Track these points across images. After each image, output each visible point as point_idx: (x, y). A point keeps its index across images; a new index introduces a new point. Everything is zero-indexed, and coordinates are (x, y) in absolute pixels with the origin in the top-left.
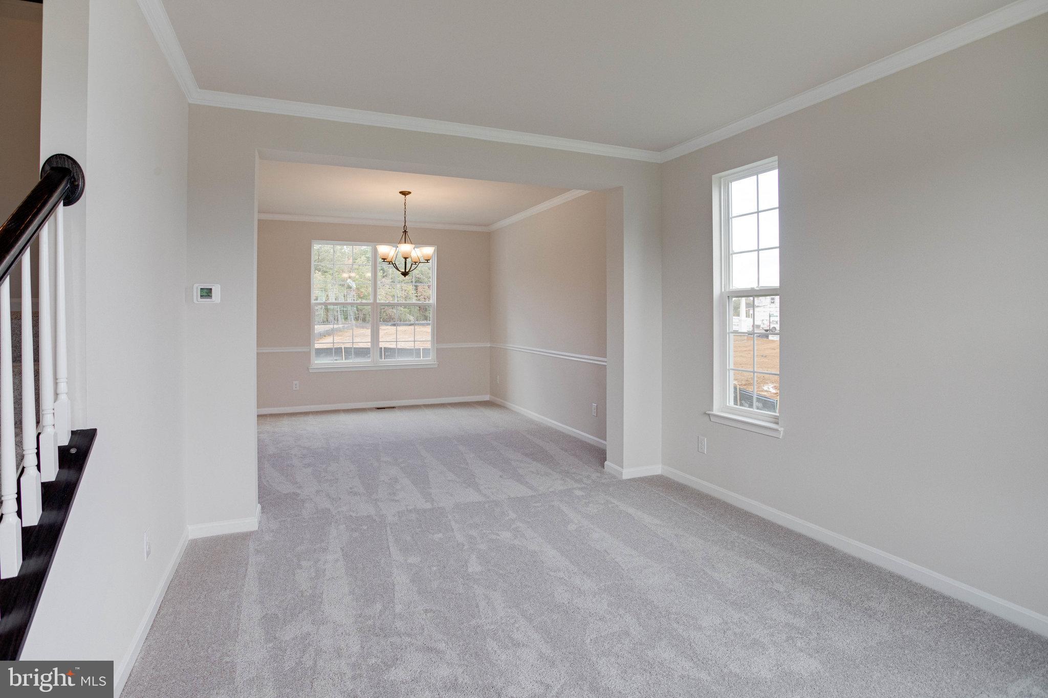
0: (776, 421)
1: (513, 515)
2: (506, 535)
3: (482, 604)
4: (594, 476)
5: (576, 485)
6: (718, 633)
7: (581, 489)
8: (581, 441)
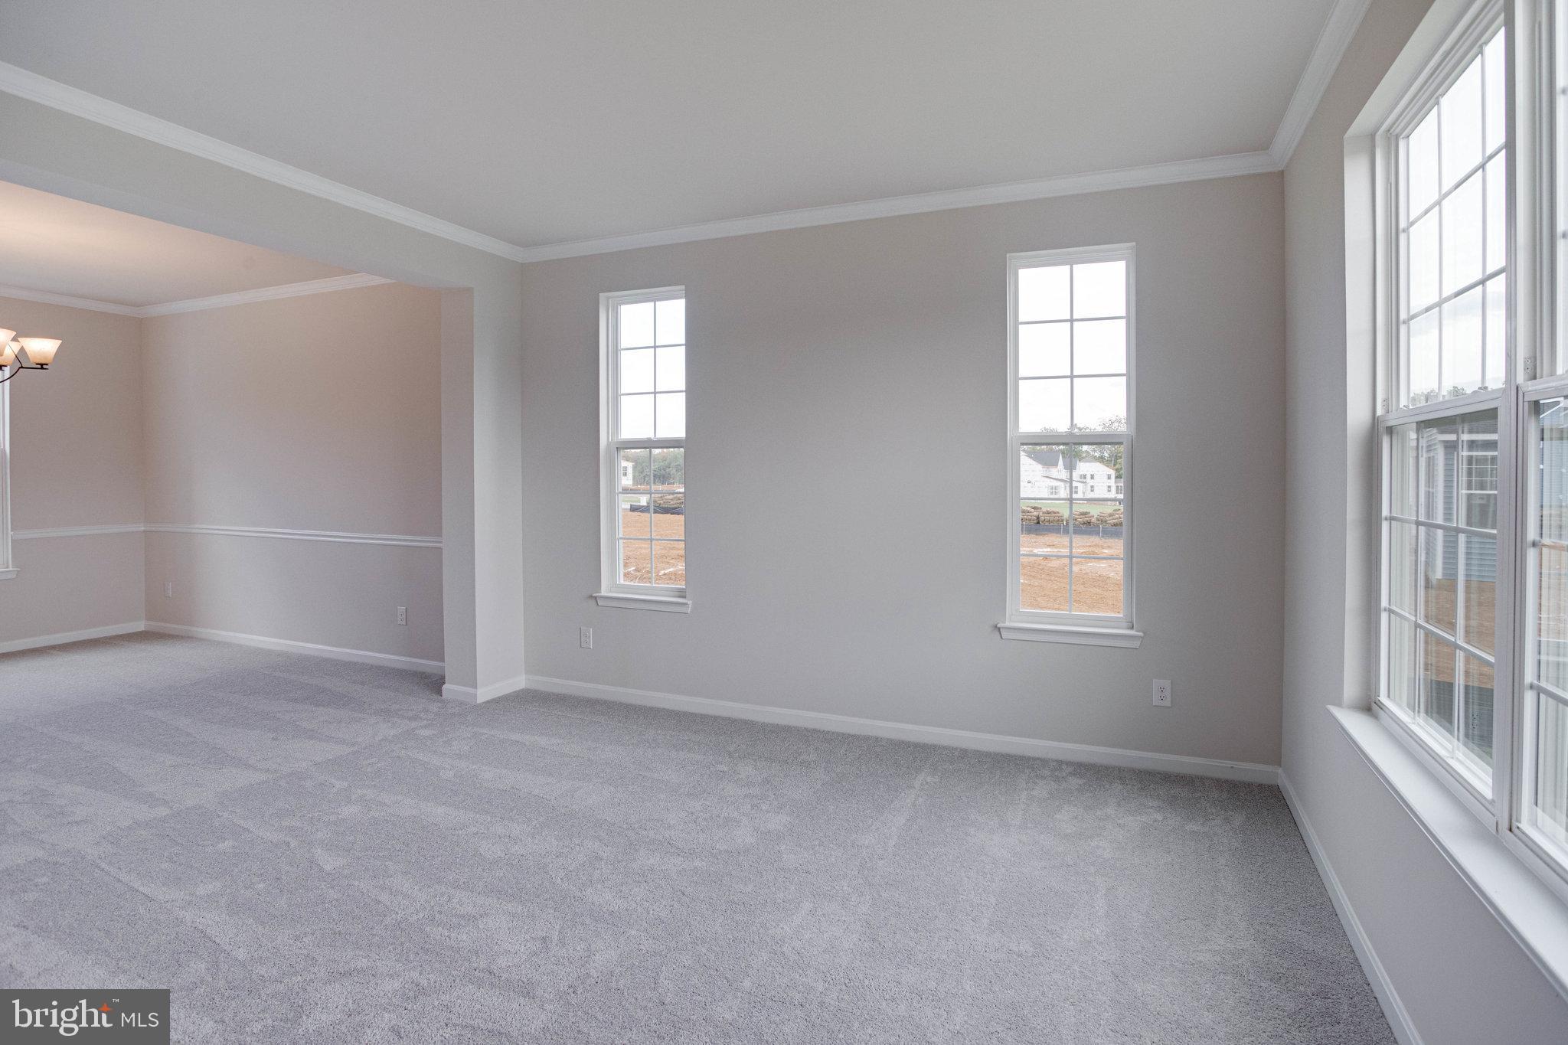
0: (682, 594)
1: (339, 784)
2: (348, 811)
3: (385, 897)
4: (434, 707)
5: (414, 724)
6: (690, 825)
7: (426, 727)
8: (379, 668)
